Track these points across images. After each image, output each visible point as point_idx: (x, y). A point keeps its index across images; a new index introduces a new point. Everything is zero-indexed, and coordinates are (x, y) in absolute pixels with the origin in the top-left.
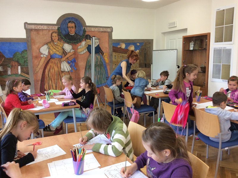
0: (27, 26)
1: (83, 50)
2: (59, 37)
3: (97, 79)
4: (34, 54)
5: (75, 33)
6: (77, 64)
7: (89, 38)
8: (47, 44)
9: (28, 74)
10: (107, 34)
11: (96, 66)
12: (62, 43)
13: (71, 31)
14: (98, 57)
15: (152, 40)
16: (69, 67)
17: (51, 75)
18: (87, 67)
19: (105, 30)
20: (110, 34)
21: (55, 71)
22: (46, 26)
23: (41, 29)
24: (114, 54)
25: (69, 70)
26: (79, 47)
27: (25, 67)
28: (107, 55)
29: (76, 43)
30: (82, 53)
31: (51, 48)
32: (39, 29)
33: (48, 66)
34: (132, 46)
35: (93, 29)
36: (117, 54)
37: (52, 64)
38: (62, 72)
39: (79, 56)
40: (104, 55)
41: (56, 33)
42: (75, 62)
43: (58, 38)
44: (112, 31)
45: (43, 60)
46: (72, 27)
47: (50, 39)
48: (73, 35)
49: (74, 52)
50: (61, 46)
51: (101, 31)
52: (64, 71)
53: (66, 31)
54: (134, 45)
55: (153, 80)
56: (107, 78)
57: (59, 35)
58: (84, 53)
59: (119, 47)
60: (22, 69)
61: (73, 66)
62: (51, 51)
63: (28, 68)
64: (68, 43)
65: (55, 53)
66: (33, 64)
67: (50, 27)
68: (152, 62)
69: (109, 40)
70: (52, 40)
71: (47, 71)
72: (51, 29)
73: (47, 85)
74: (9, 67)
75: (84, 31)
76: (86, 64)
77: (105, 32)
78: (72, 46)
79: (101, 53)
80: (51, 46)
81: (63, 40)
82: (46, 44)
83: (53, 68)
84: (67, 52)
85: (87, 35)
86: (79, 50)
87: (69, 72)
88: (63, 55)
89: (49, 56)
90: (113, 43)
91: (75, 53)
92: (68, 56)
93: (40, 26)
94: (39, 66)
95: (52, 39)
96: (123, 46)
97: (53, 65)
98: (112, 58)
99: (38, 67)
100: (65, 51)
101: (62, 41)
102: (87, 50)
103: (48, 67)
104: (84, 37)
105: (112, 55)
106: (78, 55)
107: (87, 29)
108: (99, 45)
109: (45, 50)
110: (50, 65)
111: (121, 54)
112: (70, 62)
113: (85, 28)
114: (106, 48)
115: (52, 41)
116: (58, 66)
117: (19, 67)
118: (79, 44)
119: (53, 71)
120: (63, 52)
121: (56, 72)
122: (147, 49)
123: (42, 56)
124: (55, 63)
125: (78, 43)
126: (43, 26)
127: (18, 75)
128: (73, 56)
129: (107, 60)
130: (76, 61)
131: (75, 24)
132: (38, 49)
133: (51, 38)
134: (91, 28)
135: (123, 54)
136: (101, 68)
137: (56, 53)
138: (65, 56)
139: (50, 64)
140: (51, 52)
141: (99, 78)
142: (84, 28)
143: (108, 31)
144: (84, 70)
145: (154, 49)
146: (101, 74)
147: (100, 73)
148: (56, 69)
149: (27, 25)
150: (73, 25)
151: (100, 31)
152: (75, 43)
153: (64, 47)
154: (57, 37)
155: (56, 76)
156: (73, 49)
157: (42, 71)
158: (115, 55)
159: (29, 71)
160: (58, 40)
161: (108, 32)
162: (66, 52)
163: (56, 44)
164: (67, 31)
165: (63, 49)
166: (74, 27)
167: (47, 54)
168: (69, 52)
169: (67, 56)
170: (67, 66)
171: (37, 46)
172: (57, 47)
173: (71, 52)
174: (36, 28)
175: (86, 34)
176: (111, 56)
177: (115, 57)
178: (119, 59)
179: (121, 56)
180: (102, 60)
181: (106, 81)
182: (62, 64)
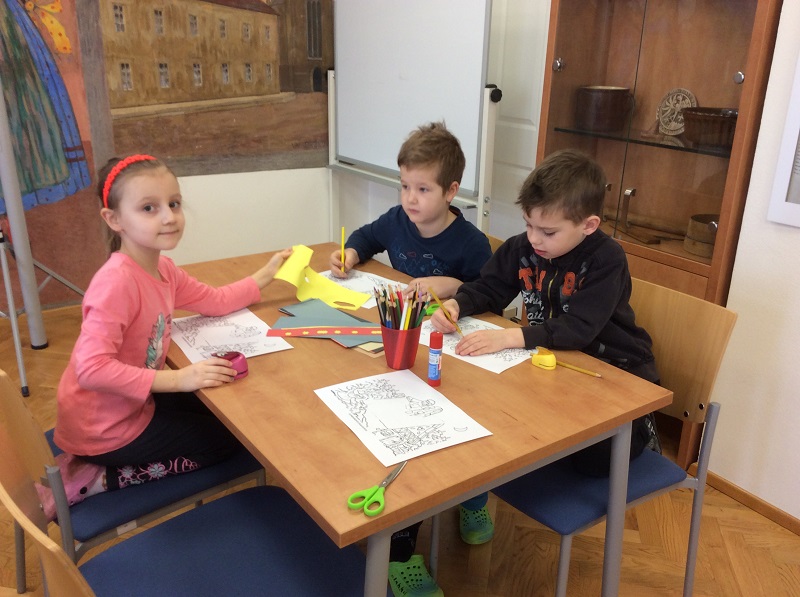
56: (72, 155)
98: (96, 20)
105: (91, 2)
111: (159, 1)
158: (119, 1)
176: (84, 7)
177: (119, 17)
178: (143, 32)
179: (157, 13)
180: (19, 30)
181: (64, 166)
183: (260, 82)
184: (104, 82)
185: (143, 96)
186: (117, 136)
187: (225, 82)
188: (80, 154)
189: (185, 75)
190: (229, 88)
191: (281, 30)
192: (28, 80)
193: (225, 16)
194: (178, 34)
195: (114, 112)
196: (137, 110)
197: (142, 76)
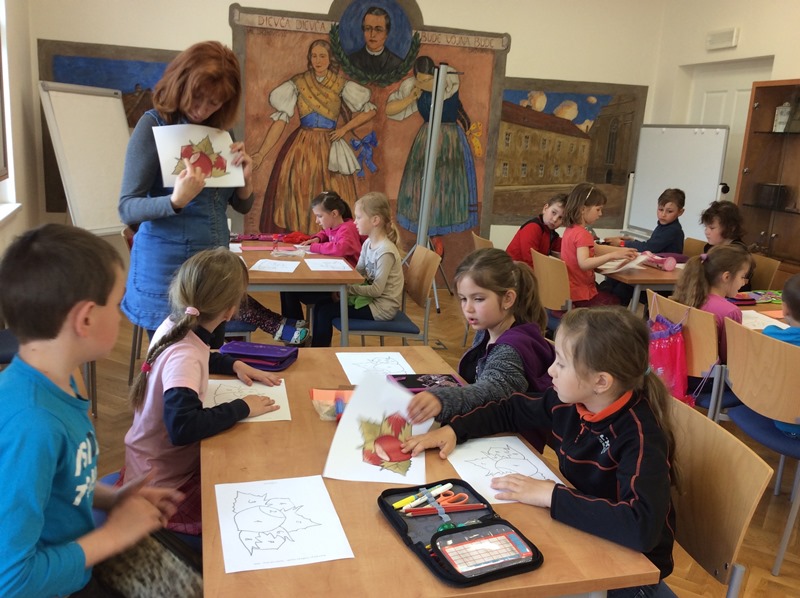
0: (236, 17)
1: (405, 105)
2: (333, 59)
3: (441, 207)
4: (253, 111)
5: (386, 49)
6: (381, 152)
7: (427, 68)
8: (293, 78)
10: (490, 57)
11: (440, 163)
12: (340, 81)
13: (371, 41)
14: (452, 134)
15: (644, 90)
16: (355, 160)
17: (296, 182)
18: (412, 166)
19: (484, 42)
20: (499, 59)
21: (309, 168)
22: (295, 20)
23: (279, 27)
24: (505, 127)
25: (353, 170)
26: (392, 97)
28: (480, 128)
29: (384, 81)
30: (400, 117)
31: (306, 92)
32: (274, 27)
33: (292, 151)
34: (569, 106)
35: (443, 39)
36: (514, 129)
37: (304, 145)
38: (332, 174)
39: (390, 126)
40: (472, 128)
41: (324, 45)
42: (375, 145)
43: (331, 61)
44: (508, 48)
45: (276, 130)
46: (378, 28)
47: (302, 65)
48: (376, 54)
49: (374, 113)
50: (336, 88)
51: (469, 48)
52: (338, 172)
53: (355, 41)
54: (576, 101)
55: (629, 227)
56: (472, 209)
57: (332, 53)
58: (407, 116)
59: (524, 104)
61: (369, 157)
62: (304, 104)
64: (359, 80)
65: (314, 112)
66: (246, 140)
67: (309, 25)
68: (634, 168)
69: (492, 78)
70: (311, 69)
71: (285, 166)
72: (309, 30)
73: (282, 213)
75: (413, 43)
76: (410, 155)
77: (483, 50)
78: (372, 93)
79: (462, 121)
80: (306, 89)
81: (344, 71)
82: (291, 79)
83: (306, 159)
84: (352, 110)
85: (423, 59)
86: (391, 108)
87: (351, 175)
88: (341, 119)
89: (297, 118)
90: (505, 91)
91: (378, 116)
92: (356, 124)
93: (277, 19)
94: (264, 150)
95: (310, 63)
96: (540, 103)
97: (306, 149)
98: (496, 141)
99: (261, 151)
100: (346, 107)
101: (341, 73)
102: (416, 109)
103: (291, 155)
104: (412, 63)
105: (496, 131)
106: (385, 123)
107: (425, 38)
108: (457, 93)
109: (284, 100)
110: (296, 148)
111: (529, 131)
112: (358, 143)
113: (420, 32)
114: (480, 104)
115: (309, 70)
116: (320, 153)
118: (395, 86)
119: (305, 168)
120: (341, 108)
121: (313, 171)
122: (621, 119)
123: (275, 117)
124: (312, 143)
125: (390, 83)
126: (286, 19)
128: (370, 126)
129: (478, 145)
130: (379, 143)
131: (387, 17)
132: (265, 94)
133: (306, 62)
134: (437, 34)
135: (537, 132)
136: (455, 173)
137: (319, 111)
138: (346, 122)
139: (297, 145)
140: (305, 108)
141: (446, 205)
142: (414, 32)
143: (495, 48)
144: (399, 175)
145: (648, 119)
146: (453, 192)
147: (450, 186)
148: (314, 162)
149: (237, 12)
150: (381, 21)
151: (467, 45)
152: (380, 80)
153: (344, 93)
154: (327, 58)
155: (311, 186)
156: (372, 103)
157: (269, 165)
158: (509, 131)
160: (328, 68)
161: (493, 52)
162: (349, 110)
163: (321, 80)
164: (359, 40)
165: (341, 98)
166: (384, 28)
167: (291, 113)
168: (359, 112)
169: (352, 124)
170: (348, 155)
171: (262, 83)
172: (324, 90)
173: (367, 111)
174: (265, 25)
175: (420, 55)
176: (492, 134)
177: (507, 139)
178: (518, 147)
179: (527, 137)
180: (461, 144)
181: (467, 216)
182: (333, 150)
183: (575, 176)
184: (494, 172)
185: (512, 180)
186: (495, 201)
187: (555, 175)
188: (476, 208)
189: (535, 171)
190: (557, 178)
191: (592, 148)
192: (460, 170)
193: (561, 140)
194: (535, 149)
195: (496, 188)
196: (507, 188)
197: (513, 171)
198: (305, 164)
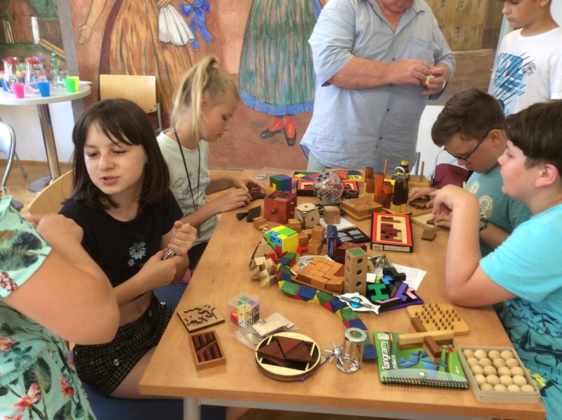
3: (290, 82)
6: (215, 19)
9: (59, 44)
16: (187, 28)
17: (128, 54)
18: (253, 33)
21: (139, 39)
25: (186, 40)
27: (51, 22)
33: (119, 20)
37: (131, 14)
42: (207, 9)
52: (170, 43)
60: (41, 25)
61: (201, 24)
63: (58, 23)
66: (72, 11)
71: (114, 37)
74: (6, 18)
83: (134, 29)
87: (185, 46)
94: (91, 21)
97: (133, 18)
99: (89, 22)
103: (118, 26)
110: (122, 17)
112: (188, 8)
116: (148, 22)
117: (34, 21)
119: (135, 39)
121: (143, 42)
124: (138, 11)
127: (32, 46)
130: (212, 7)
139: (124, 14)
147: (300, 57)
148: (143, 33)
155: (143, 60)
157: (99, 36)
159: (63, 36)
170: (178, 22)
182: (161, 17)
183: (466, 41)
198: (134, 34)
